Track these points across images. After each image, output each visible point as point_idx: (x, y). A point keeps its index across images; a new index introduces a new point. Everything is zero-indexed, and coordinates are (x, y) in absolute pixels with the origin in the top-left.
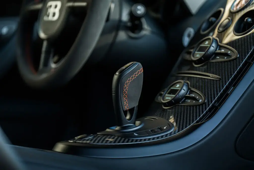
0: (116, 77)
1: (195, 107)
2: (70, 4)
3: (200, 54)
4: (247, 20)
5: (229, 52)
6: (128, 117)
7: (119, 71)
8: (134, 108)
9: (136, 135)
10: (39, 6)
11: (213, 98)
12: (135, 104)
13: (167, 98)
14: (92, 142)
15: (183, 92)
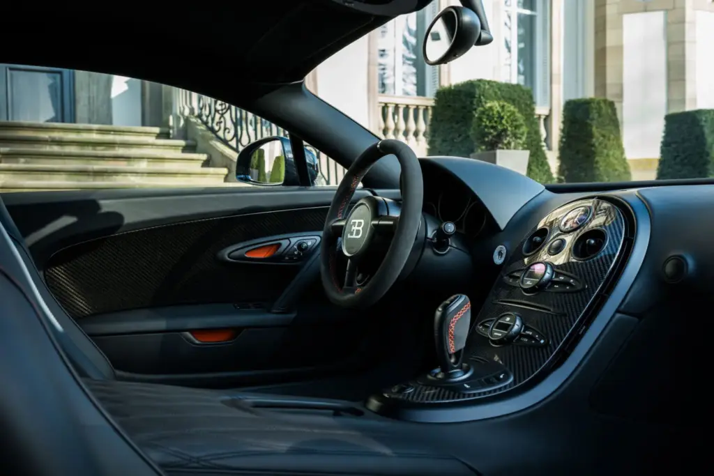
0: (438, 314)
1: (540, 349)
2: (376, 222)
3: (531, 281)
4: (589, 242)
5: (572, 281)
6: (453, 360)
7: (441, 305)
8: (460, 350)
9: (467, 387)
10: (343, 223)
11: (563, 335)
12: (462, 345)
13: (496, 334)
14: (420, 399)
15: (516, 328)
